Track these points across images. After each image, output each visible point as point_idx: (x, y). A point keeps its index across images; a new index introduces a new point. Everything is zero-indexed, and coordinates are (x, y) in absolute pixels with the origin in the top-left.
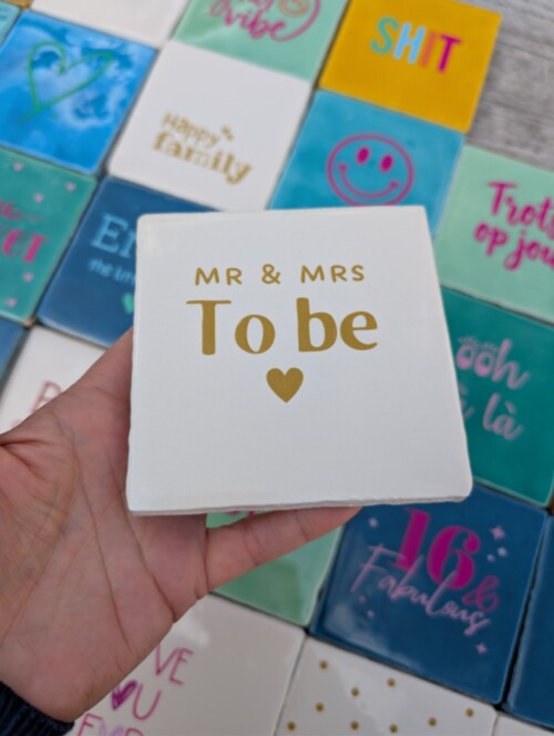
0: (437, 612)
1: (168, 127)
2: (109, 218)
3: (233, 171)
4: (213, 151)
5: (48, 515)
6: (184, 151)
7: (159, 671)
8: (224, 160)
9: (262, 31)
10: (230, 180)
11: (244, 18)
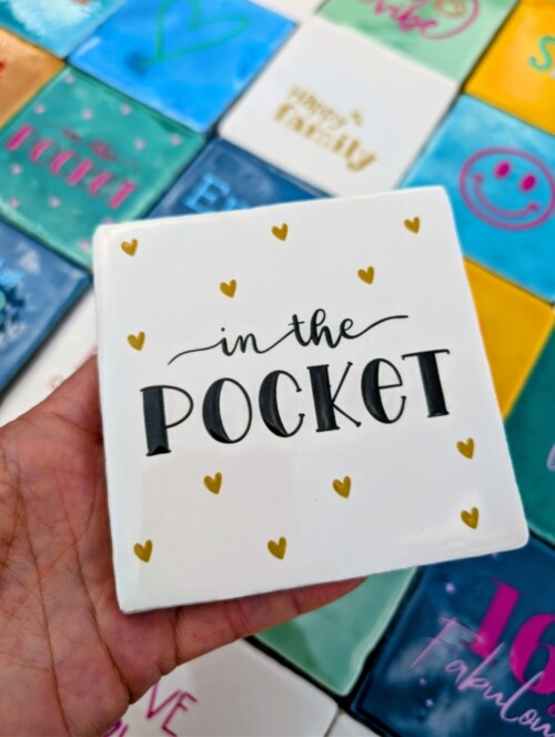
0: (512, 720)
1: (293, 100)
2: (209, 180)
3: (356, 157)
4: (337, 134)
6: (306, 127)
7: (151, 714)
8: (347, 145)
9: (411, 26)
10: (351, 166)
11: (395, 10)
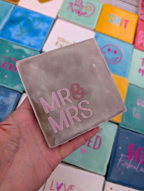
0: (138, 171)
1: (59, 40)
5: (12, 144)
9: (81, 15)
11: (76, 11)
